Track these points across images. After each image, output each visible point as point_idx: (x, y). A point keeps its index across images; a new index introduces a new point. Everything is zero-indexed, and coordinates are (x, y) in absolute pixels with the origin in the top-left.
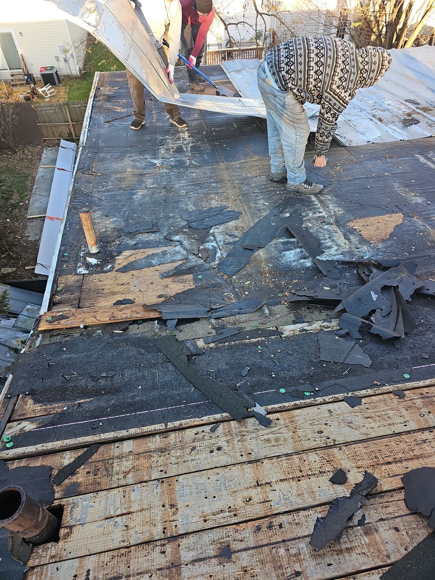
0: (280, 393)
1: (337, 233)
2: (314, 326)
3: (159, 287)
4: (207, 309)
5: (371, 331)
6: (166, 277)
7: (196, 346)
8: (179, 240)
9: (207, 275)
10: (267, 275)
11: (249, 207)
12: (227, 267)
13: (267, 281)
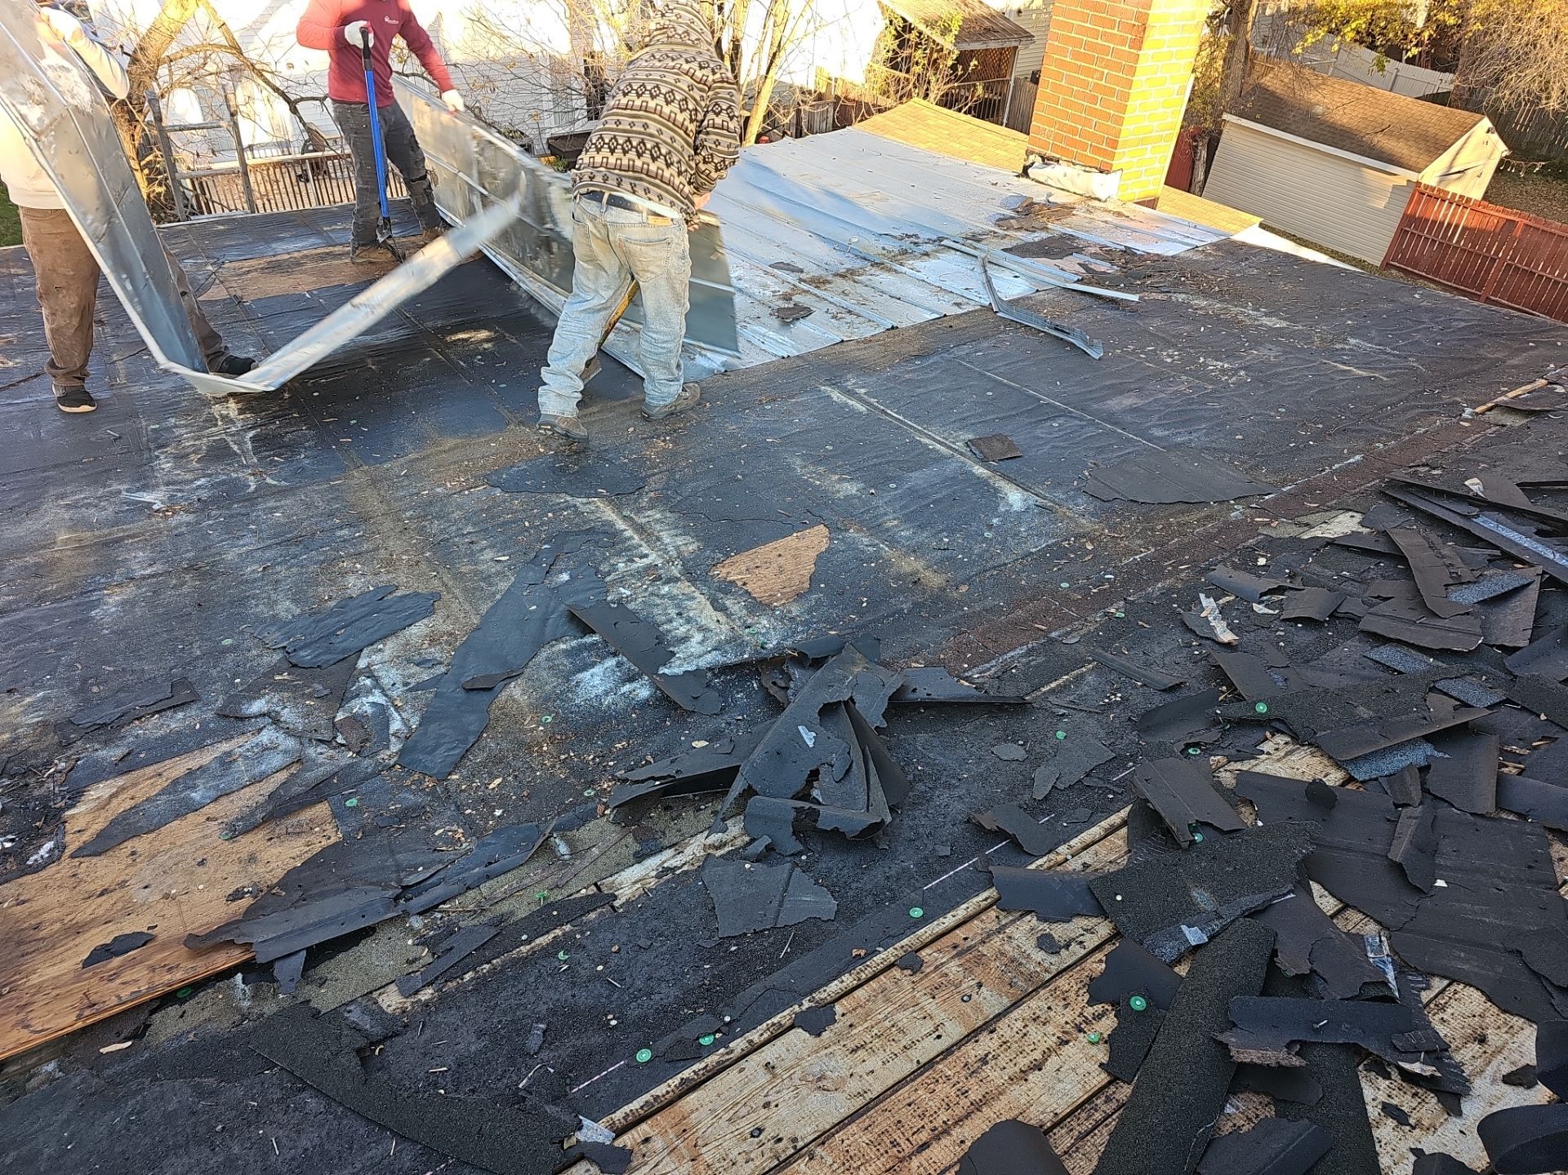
0: (638, 1065)
1: (694, 598)
2: (689, 851)
3: (228, 868)
4: (390, 893)
5: (820, 825)
6: (246, 831)
7: (378, 1013)
8: (265, 709)
9: (373, 792)
10: (545, 748)
11: (459, 577)
12: (429, 753)
13: (548, 765)
